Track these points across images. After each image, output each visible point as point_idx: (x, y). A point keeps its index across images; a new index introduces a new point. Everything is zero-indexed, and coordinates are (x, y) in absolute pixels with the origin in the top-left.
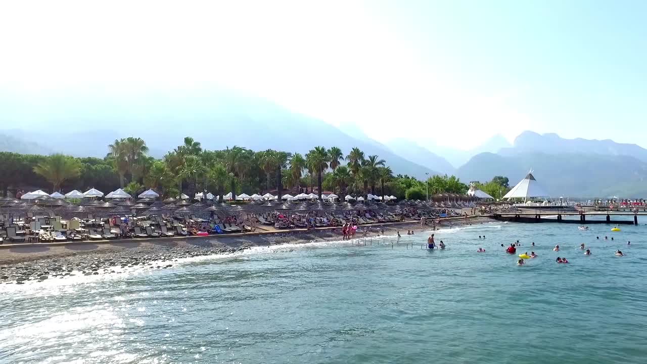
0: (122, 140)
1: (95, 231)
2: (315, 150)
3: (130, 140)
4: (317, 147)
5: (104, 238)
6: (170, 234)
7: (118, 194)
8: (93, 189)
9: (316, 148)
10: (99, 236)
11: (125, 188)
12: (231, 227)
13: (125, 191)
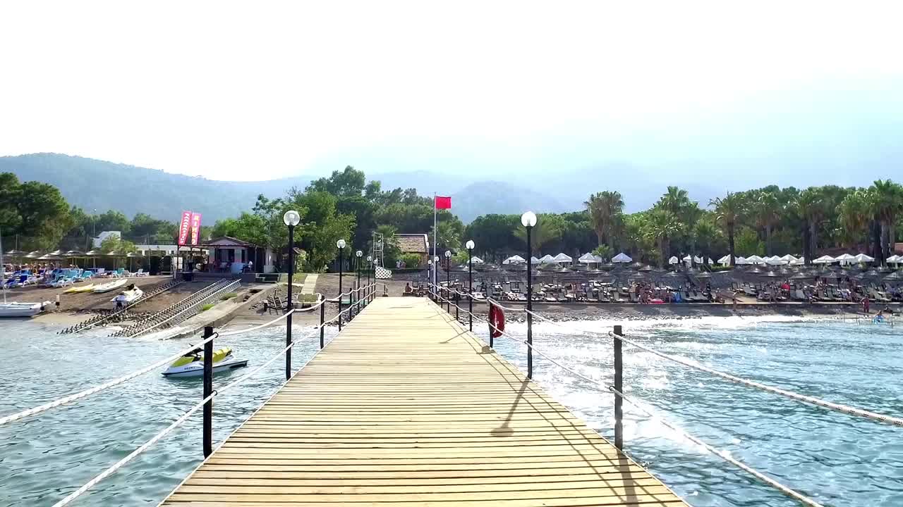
0: (598, 195)
1: (552, 294)
2: (875, 186)
3: (606, 194)
4: (877, 180)
5: (558, 301)
6: (621, 300)
7: (587, 258)
8: (562, 254)
9: (875, 183)
10: (553, 299)
11: (593, 251)
12: (696, 295)
13: (594, 255)
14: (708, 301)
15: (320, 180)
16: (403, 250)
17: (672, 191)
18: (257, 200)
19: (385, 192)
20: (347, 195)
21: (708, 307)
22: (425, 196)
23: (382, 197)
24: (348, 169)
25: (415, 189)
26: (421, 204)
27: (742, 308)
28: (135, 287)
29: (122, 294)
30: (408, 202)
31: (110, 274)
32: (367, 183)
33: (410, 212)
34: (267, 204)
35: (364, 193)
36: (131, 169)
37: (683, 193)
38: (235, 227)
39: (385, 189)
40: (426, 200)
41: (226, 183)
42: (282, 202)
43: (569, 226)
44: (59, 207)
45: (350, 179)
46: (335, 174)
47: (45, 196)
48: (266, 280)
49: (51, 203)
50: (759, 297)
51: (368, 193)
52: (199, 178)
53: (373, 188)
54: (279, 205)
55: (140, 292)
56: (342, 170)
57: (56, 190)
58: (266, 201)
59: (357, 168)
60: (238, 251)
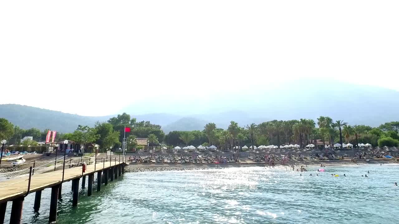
7: (200, 147)
8: (191, 146)
11: (203, 145)
12: (231, 160)
13: (203, 146)
14: (235, 162)
15: (113, 118)
16: (138, 144)
17: (232, 123)
18: (78, 127)
19: (138, 122)
20: (123, 123)
21: (233, 164)
22: (153, 124)
23: (137, 124)
24: (124, 114)
25: (149, 121)
26: (151, 127)
27: (246, 164)
28: (22, 159)
29: (16, 161)
30: (146, 126)
31: (19, 153)
32: (131, 119)
33: (146, 130)
34: (82, 128)
35: (130, 122)
36: (48, 111)
37: (236, 124)
38: (71, 136)
39: (138, 121)
40: (153, 125)
41: (86, 117)
42: (88, 127)
43: (203, 135)
44: (7, 127)
45: (125, 117)
46: (119, 116)
47: (1, 123)
48: (78, 155)
49: (4, 126)
50: (254, 161)
51: (131, 123)
52: (76, 115)
53: (133, 121)
54: (87, 128)
55: (24, 160)
56: (121, 114)
57: (7, 121)
58: (82, 127)
59: (127, 113)
60: (69, 145)
